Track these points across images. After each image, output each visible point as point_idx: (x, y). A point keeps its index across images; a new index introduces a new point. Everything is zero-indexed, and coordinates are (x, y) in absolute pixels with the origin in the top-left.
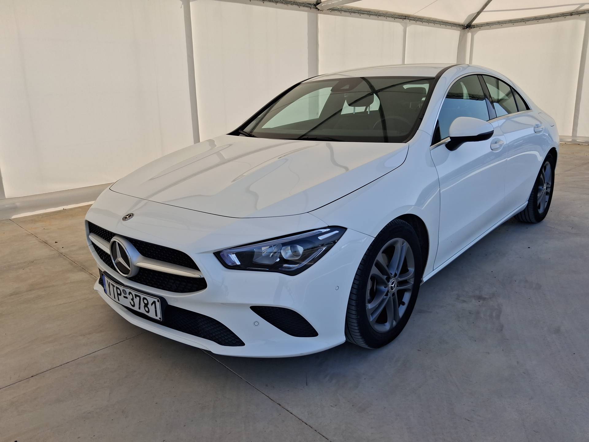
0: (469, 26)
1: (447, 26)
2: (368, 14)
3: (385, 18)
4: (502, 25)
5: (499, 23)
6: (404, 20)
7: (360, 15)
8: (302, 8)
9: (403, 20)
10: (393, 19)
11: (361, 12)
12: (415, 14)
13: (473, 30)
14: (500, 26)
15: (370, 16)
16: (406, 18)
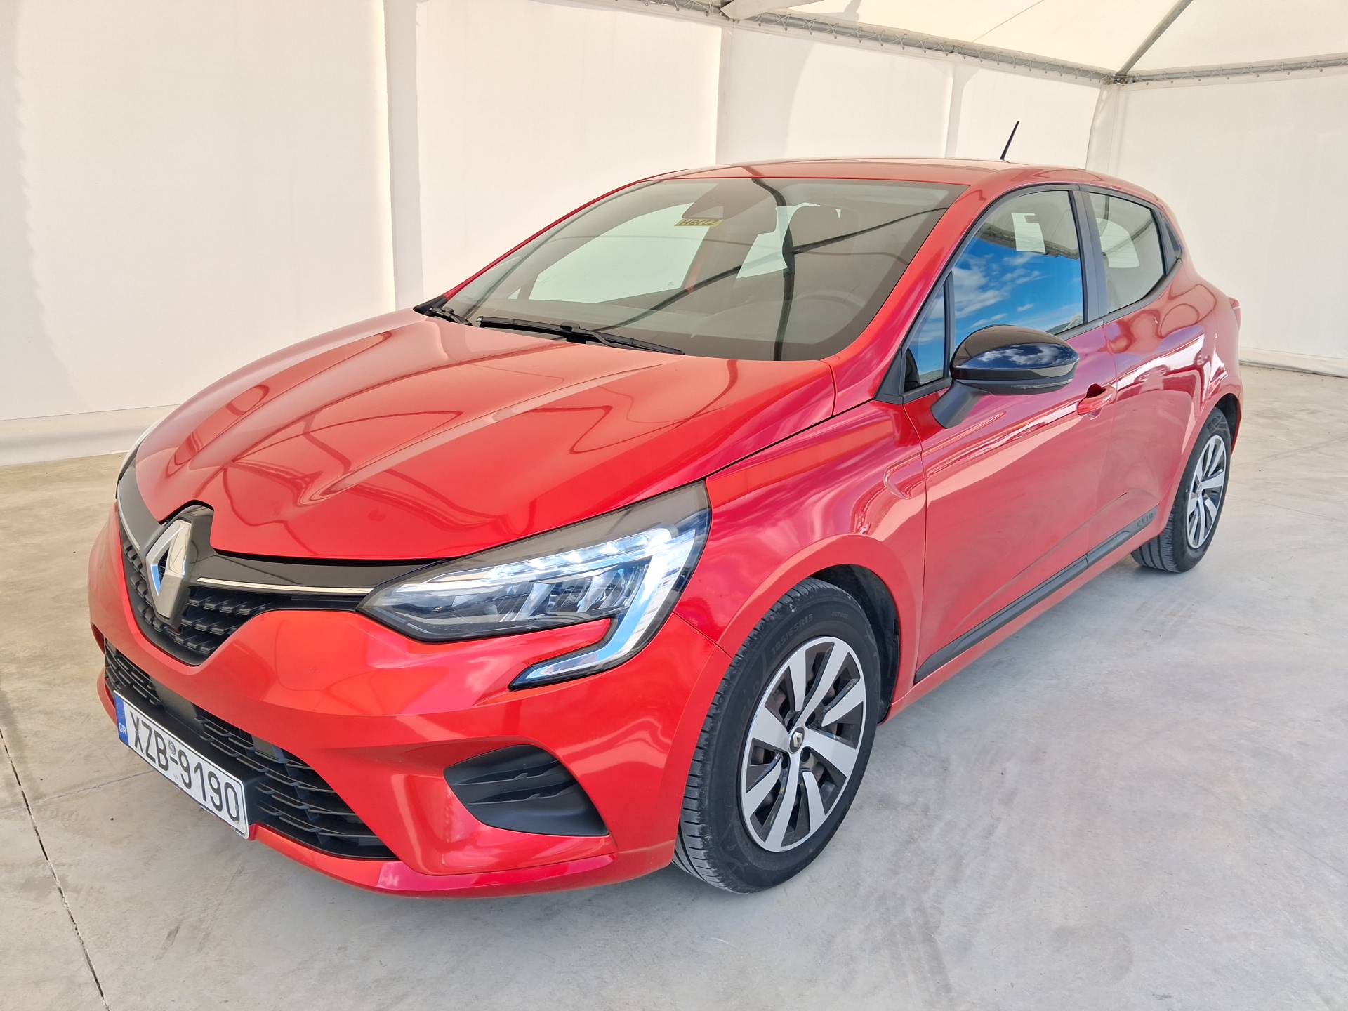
0: (1121, 78)
1: (1063, 75)
2: (855, 36)
3: (899, 48)
4: (1200, 80)
5: (1195, 74)
6: (951, 55)
7: (836, 38)
8: (683, 11)
9: (947, 55)
10: (920, 51)
11: (837, 29)
12: (975, 42)
13: (1130, 86)
14: (1196, 80)
15: (860, 41)
16: (956, 49)
